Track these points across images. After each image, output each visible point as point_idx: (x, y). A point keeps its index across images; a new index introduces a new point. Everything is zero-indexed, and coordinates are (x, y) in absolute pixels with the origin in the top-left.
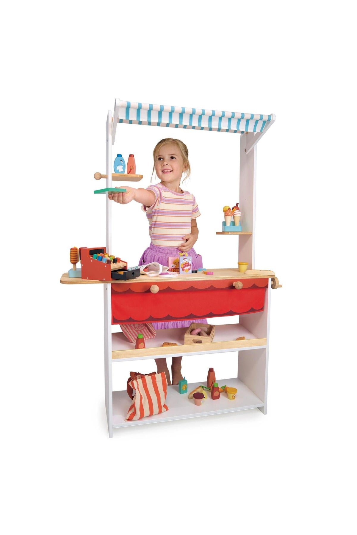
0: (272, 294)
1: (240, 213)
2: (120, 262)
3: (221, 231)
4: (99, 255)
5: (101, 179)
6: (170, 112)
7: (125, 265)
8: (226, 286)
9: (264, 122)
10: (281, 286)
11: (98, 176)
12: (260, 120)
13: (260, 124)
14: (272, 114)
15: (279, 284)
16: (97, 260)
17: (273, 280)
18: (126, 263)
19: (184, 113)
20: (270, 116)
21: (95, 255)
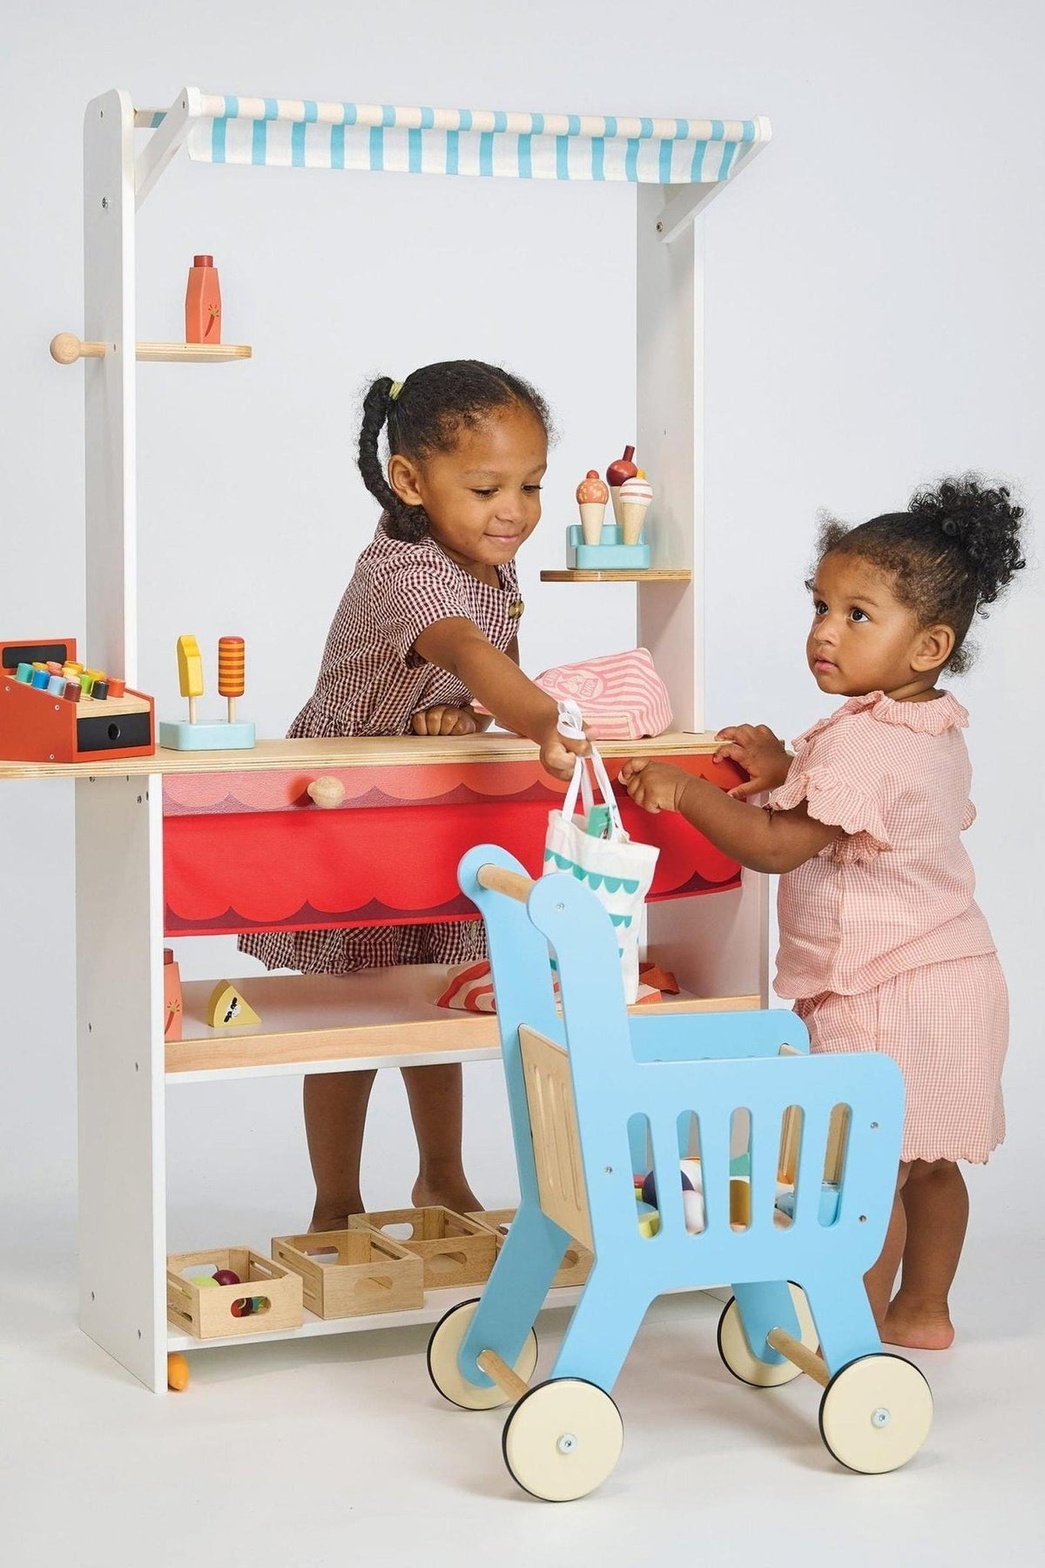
1: (648, 491)
2: (125, 694)
3: (562, 566)
4: (40, 667)
7: (143, 707)
9: (730, 145)
11: (71, 350)
12: (713, 139)
13: (714, 155)
16: (29, 684)
18: (151, 700)
21: (24, 668)
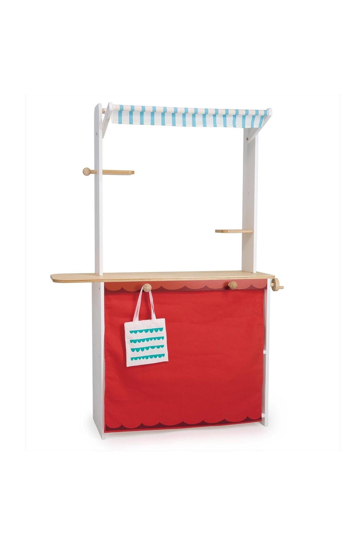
0: (271, 296)
5: (90, 174)
6: (163, 112)
8: (221, 287)
9: (261, 117)
10: (282, 288)
11: (87, 172)
12: (256, 115)
13: (257, 119)
14: (268, 109)
15: (280, 286)
17: (273, 281)
19: (177, 112)
20: (266, 111)
